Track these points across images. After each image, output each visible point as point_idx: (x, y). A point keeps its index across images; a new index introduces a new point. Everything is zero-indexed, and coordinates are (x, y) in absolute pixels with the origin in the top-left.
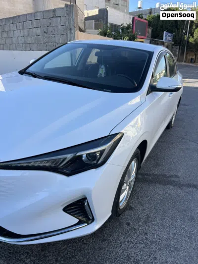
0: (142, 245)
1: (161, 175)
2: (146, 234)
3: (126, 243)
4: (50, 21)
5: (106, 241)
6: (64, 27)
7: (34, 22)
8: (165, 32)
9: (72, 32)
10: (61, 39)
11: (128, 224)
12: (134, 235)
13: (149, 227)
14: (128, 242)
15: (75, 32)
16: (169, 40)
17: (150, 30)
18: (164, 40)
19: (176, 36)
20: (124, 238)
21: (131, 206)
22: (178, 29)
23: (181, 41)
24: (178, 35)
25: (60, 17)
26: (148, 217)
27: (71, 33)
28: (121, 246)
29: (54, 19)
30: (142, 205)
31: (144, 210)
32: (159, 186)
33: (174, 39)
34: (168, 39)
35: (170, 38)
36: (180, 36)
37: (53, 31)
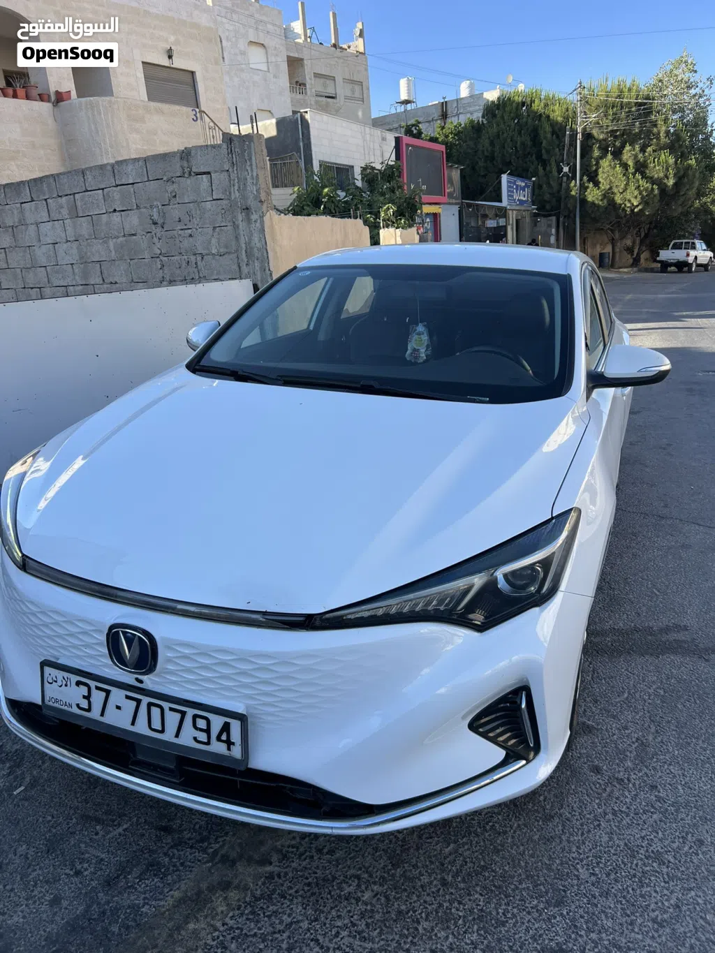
0: (655, 816)
1: (636, 630)
2: (654, 787)
3: (610, 816)
4: (170, 188)
5: (557, 820)
6: (224, 202)
7: (116, 193)
8: (504, 178)
9: (254, 217)
10: (214, 241)
11: (597, 770)
12: (623, 795)
13: (654, 769)
14: (614, 813)
15: (262, 217)
16: (522, 202)
17: (456, 175)
18: (505, 203)
19: (540, 187)
20: (599, 805)
21: (584, 723)
22: (545, 163)
23: (559, 200)
24: (549, 184)
25: (209, 173)
26: (643, 745)
27: (249, 220)
28: (599, 825)
29: (188, 182)
30: (614, 717)
31: (626, 728)
32: (640, 660)
33: (537, 198)
34: (516, 197)
35: (524, 196)
36: (554, 184)
37: (186, 218)
